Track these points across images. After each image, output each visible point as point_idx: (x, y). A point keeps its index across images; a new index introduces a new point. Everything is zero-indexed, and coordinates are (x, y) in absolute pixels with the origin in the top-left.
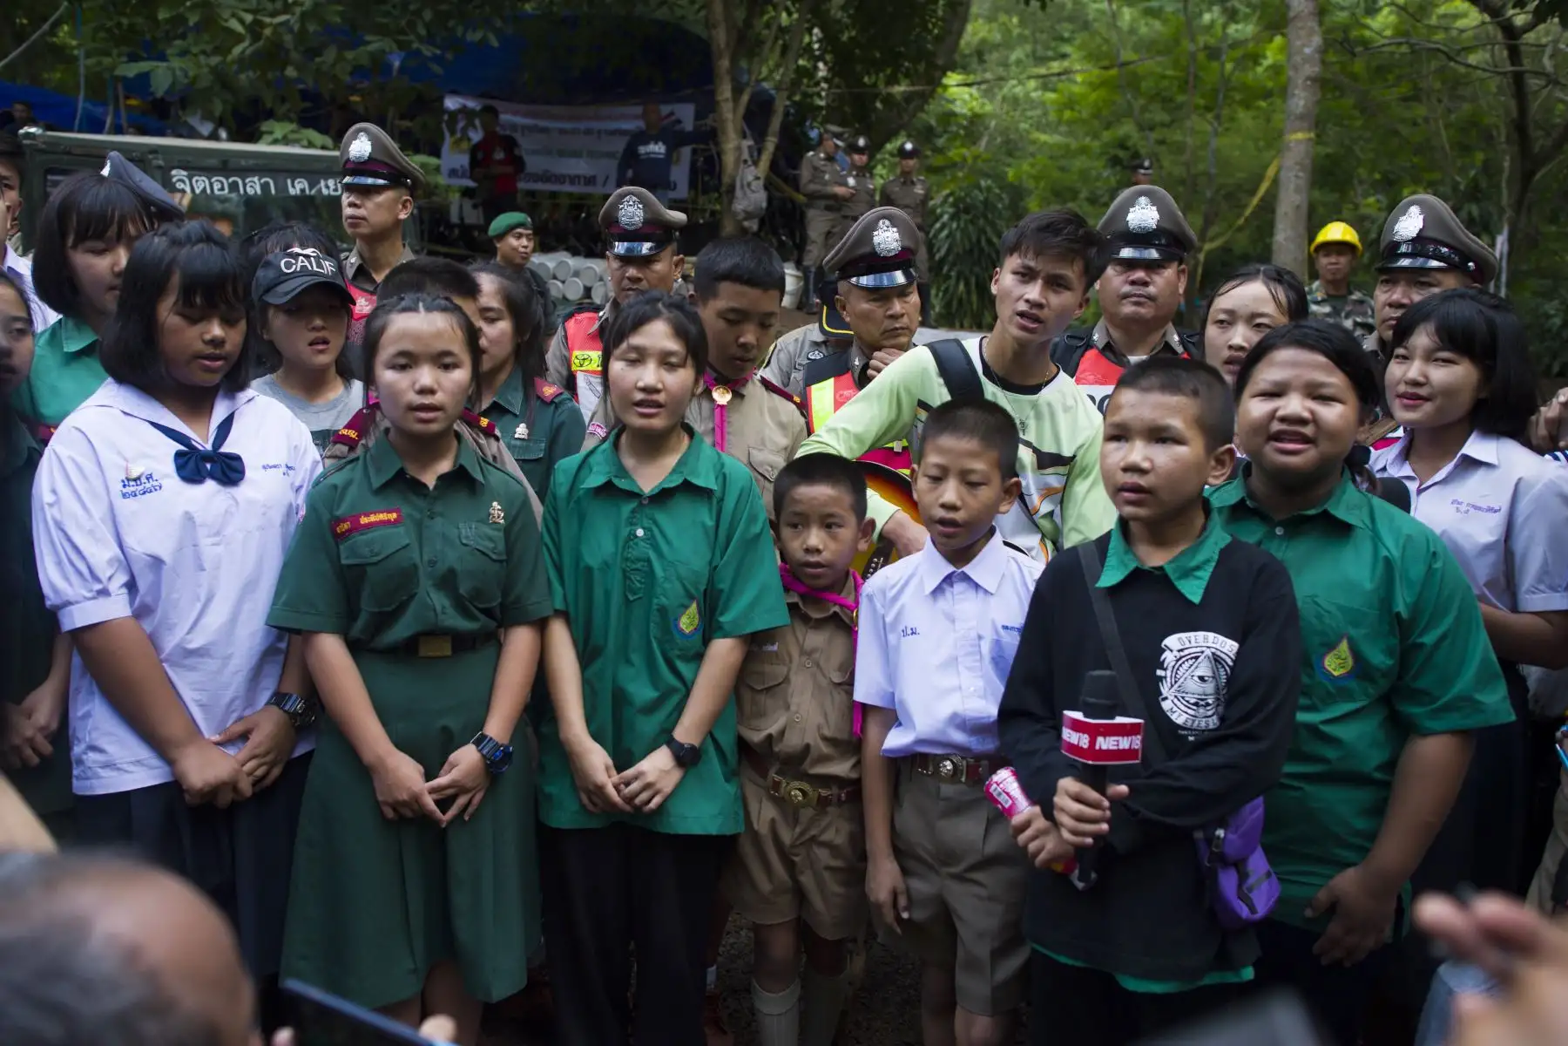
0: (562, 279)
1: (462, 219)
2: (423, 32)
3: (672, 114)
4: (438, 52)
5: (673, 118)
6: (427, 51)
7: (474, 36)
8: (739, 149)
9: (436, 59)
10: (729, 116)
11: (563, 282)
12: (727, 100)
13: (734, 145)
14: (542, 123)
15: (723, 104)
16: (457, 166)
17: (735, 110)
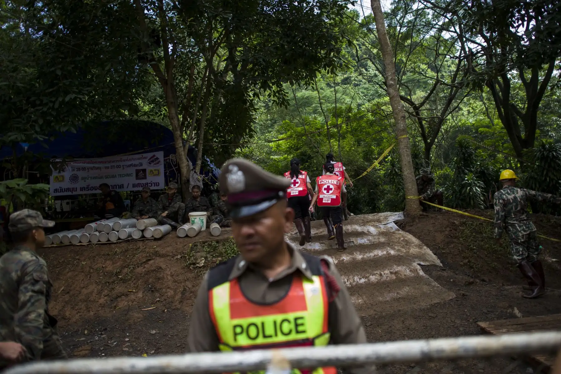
0: (118, 230)
1: (62, 209)
2: (38, 129)
3: (154, 156)
4: (47, 138)
5: (155, 157)
6: (40, 138)
7: (64, 129)
8: (188, 165)
9: (45, 141)
10: (183, 153)
11: (118, 232)
12: (181, 147)
13: (185, 164)
14: (97, 165)
15: (179, 148)
16: (58, 188)
17: (184, 150)
